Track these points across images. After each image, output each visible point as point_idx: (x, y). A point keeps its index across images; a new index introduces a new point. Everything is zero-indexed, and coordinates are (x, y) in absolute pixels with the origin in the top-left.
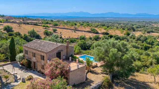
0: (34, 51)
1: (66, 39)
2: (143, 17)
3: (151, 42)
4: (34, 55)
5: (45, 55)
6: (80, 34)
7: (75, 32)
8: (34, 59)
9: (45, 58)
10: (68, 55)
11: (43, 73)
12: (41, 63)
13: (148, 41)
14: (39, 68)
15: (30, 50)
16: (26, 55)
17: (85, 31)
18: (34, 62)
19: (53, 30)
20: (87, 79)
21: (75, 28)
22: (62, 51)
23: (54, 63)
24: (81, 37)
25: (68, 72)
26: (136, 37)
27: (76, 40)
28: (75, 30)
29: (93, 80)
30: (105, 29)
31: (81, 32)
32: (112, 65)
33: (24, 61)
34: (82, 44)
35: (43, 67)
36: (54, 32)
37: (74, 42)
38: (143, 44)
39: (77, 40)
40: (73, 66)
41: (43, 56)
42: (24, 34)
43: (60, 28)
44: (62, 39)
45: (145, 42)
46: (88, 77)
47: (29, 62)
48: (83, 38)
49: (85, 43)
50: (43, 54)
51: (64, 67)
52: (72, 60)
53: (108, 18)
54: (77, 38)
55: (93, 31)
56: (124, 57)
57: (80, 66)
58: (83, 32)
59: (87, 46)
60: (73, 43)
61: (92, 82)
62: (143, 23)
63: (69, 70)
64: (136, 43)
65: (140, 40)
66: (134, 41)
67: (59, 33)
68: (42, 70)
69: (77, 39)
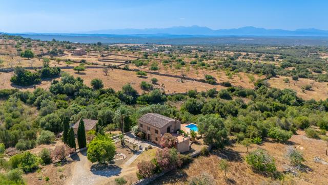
0: (149, 126)
1: (170, 96)
2: (308, 37)
3: (287, 99)
4: (149, 129)
5: (158, 130)
6: (189, 86)
7: (182, 82)
8: (148, 132)
9: (159, 132)
10: (176, 129)
11: (156, 144)
12: (155, 136)
13: (283, 97)
14: (153, 139)
15: (145, 124)
16: (141, 128)
17: (196, 80)
18: (149, 135)
19: (152, 80)
20: (191, 148)
21: (183, 75)
22: (171, 126)
23: (167, 137)
24: (190, 92)
25: (177, 143)
26: (267, 92)
27: (183, 96)
28: (182, 78)
29: (195, 149)
30: (227, 75)
31: (191, 81)
32: (211, 138)
33: (140, 133)
34: (190, 104)
35: (157, 139)
36: (153, 83)
37: (181, 100)
38: (274, 102)
39: (186, 97)
40: (180, 139)
41: (157, 131)
42: (119, 91)
43: (161, 75)
44: (165, 95)
45: (277, 100)
46: (192, 147)
47: (144, 134)
48: (193, 95)
49: (195, 103)
50: (157, 129)
51: (174, 140)
52: (179, 134)
53: (243, 39)
54: (185, 92)
55: (209, 80)
56: (218, 133)
57: (186, 139)
58: (195, 82)
59: (198, 107)
60: (180, 102)
61: (194, 151)
62: (304, 50)
63: (178, 142)
64: (265, 101)
65: (272, 97)
66: (263, 97)
67: (161, 85)
68: (156, 141)
69: (185, 94)
